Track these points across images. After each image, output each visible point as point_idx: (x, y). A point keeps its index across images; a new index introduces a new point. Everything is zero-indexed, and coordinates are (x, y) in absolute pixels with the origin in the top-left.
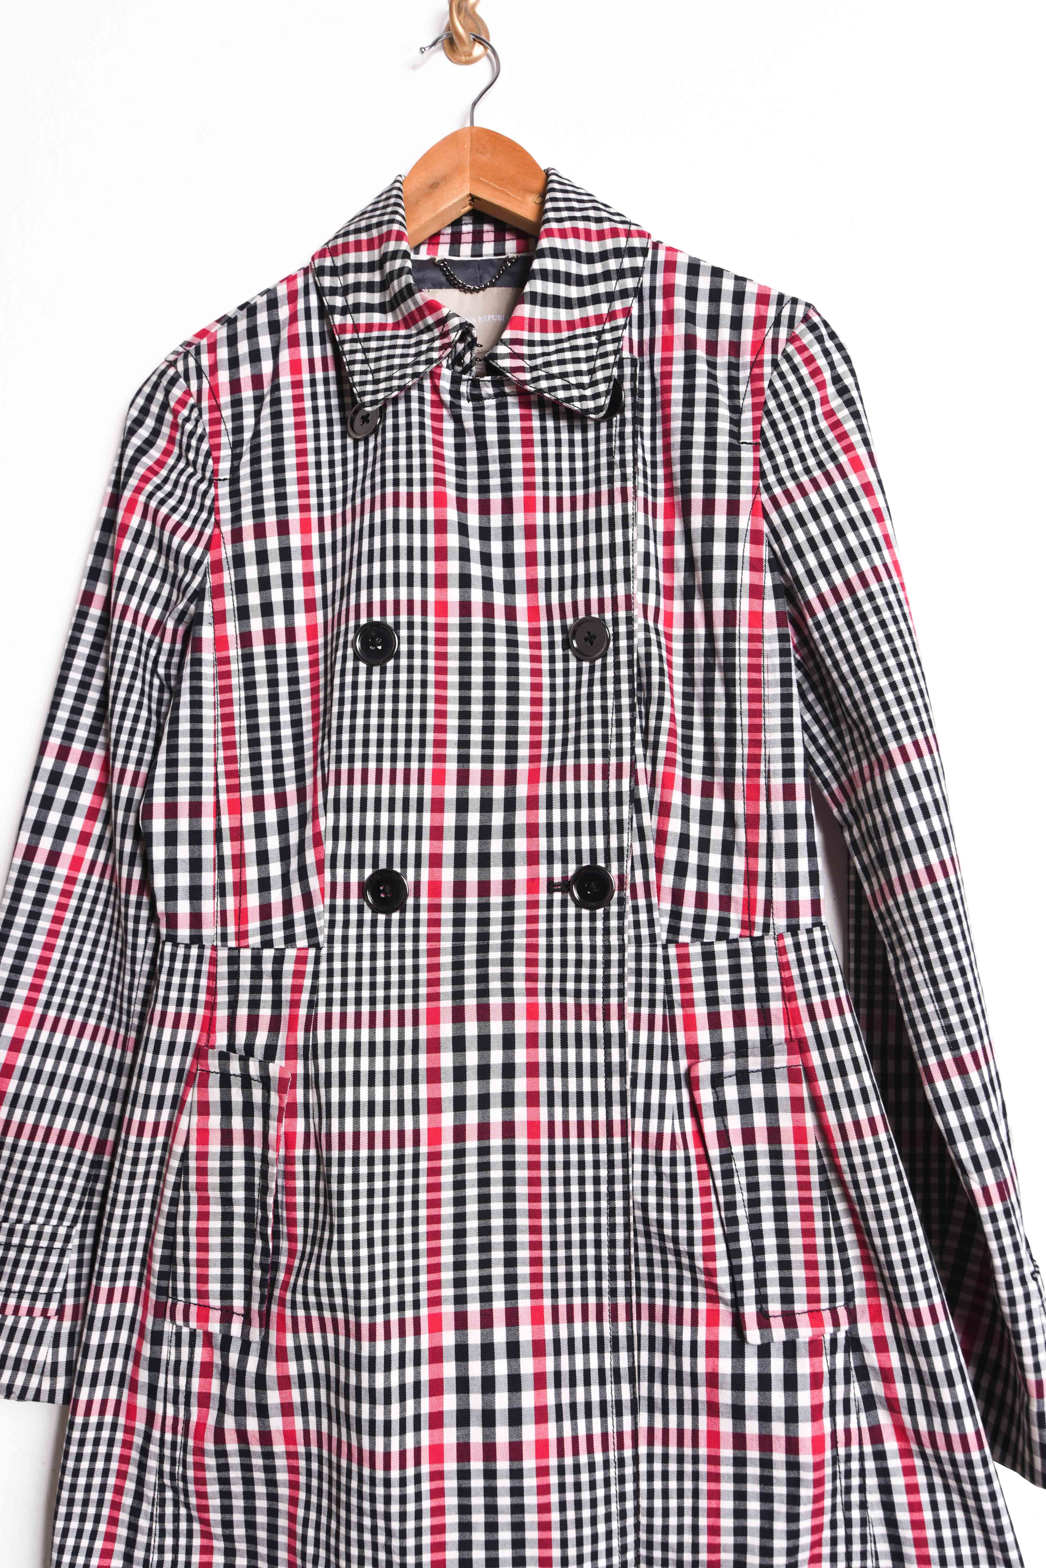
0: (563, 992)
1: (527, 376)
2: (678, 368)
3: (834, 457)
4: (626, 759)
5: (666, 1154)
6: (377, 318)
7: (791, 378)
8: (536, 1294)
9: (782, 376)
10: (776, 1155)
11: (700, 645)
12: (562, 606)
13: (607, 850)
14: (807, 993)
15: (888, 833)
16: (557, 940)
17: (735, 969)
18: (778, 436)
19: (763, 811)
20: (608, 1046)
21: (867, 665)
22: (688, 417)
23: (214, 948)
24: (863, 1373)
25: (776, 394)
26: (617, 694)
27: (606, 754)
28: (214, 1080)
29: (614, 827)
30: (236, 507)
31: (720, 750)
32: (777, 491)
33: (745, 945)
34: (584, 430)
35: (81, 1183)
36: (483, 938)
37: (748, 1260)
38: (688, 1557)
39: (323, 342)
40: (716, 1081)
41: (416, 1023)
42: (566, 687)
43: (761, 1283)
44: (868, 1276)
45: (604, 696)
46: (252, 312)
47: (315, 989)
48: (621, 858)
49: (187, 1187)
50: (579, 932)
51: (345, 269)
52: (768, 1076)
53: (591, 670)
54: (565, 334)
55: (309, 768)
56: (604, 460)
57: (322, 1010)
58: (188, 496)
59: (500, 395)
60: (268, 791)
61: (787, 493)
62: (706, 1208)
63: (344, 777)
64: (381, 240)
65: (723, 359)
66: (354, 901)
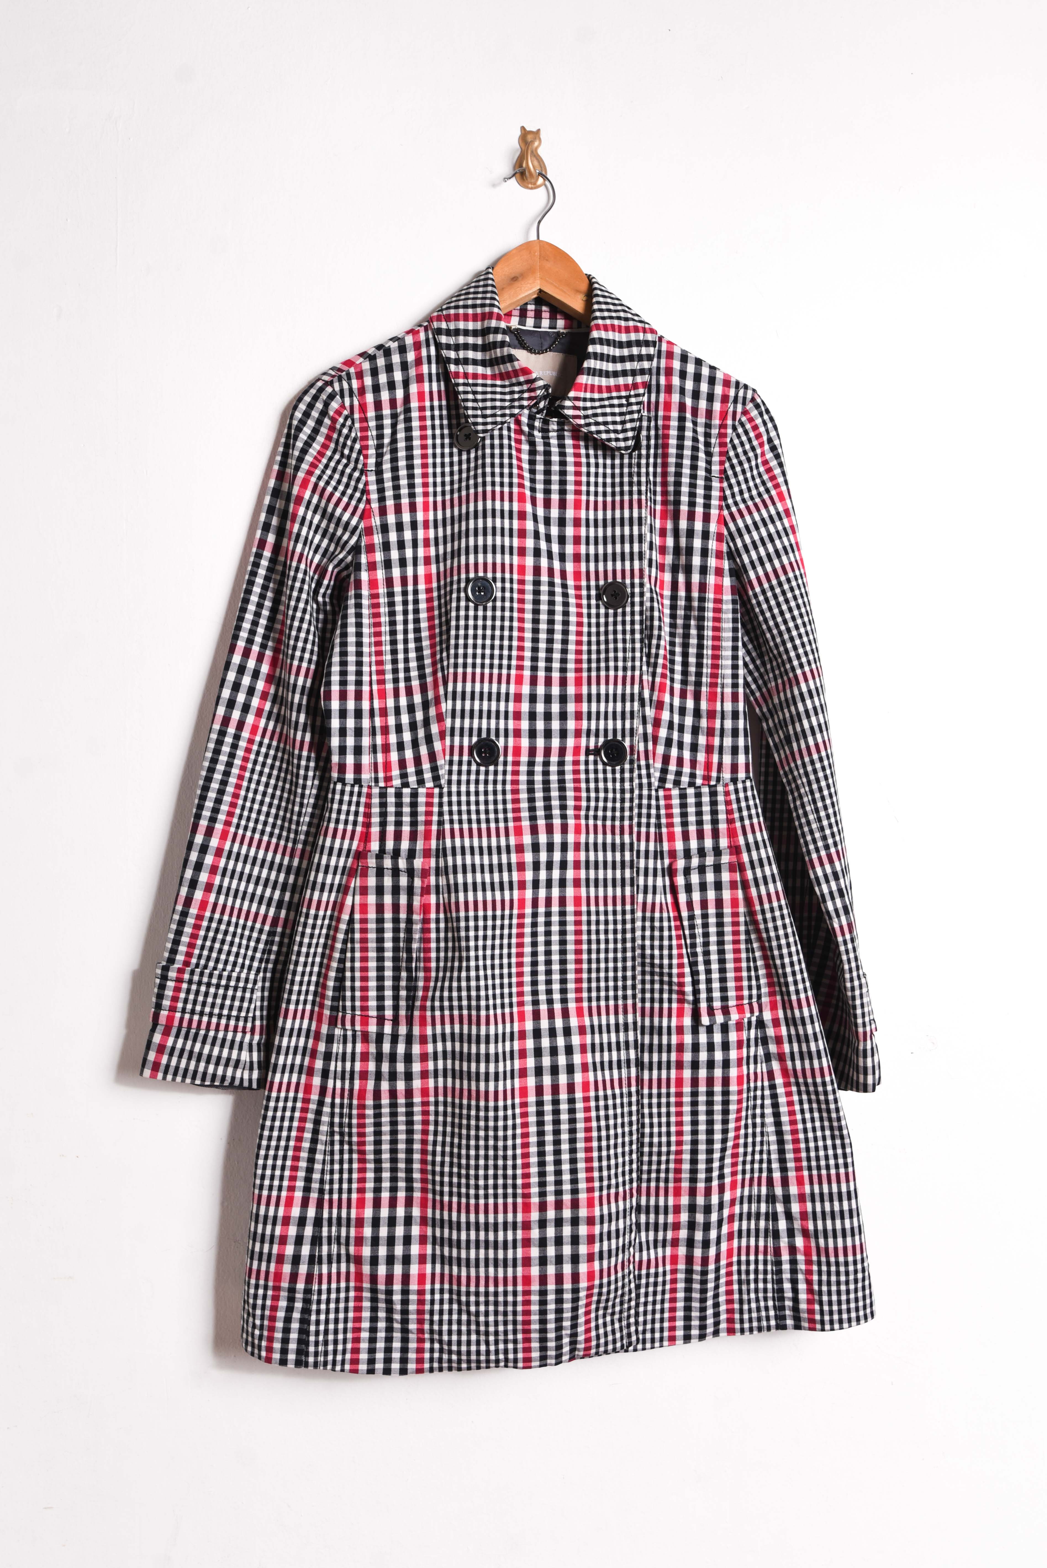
0: (595, 818)
1: (582, 422)
2: (674, 423)
3: (768, 491)
4: (637, 673)
5: (657, 915)
6: (480, 370)
7: (744, 438)
8: (579, 1000)
9: (738, 436)
10: (720, 915)
11: (681, 603)
12: (597, 572)
13: (623, 730)
14: (742, 819)
15: (793, 723)
16: (592, 785)
17: (699, 804)
19: (719, 708)
20: (622, 850)
21: (785, 622)
22: (680, 456)
23: (370, 787)
24: (765, 1041)
25: (734, 447)
26: (633, 632)
27: (625, 669)
28: (372, 873)
29: (628, 715)
30: (381, 491)
31: (692, 669)
32: (734, 509)
33: (705, 790)
34: (613, 458)
35: (261, 946)
36: (546, 783)
37: (702, 977)
38: (664, 1149)
39: (438, 380)
40: (687, 871)
41: (507, 835)
42: (598, 625)
43: (709, 990)
44: (770, 985)
45: (624, 632)
46: (387, 353)
47: (441, 814)
48: (632, 735)
49: (353, 941)
50: (605, 780)
51: (457, 332)
52: (717, 868)
53: (615, 615)
54: (605, 395)
55: (428, 670)
56: (626, 479)
57: (447, 826)
58: (345, 480)
59: (561, 430)
60: (402, 685)
61: (740, 511)
62: (679, 947)
63: (460, 678)
64: (484, 317)
65: (701, 420)
66: (465, 758)
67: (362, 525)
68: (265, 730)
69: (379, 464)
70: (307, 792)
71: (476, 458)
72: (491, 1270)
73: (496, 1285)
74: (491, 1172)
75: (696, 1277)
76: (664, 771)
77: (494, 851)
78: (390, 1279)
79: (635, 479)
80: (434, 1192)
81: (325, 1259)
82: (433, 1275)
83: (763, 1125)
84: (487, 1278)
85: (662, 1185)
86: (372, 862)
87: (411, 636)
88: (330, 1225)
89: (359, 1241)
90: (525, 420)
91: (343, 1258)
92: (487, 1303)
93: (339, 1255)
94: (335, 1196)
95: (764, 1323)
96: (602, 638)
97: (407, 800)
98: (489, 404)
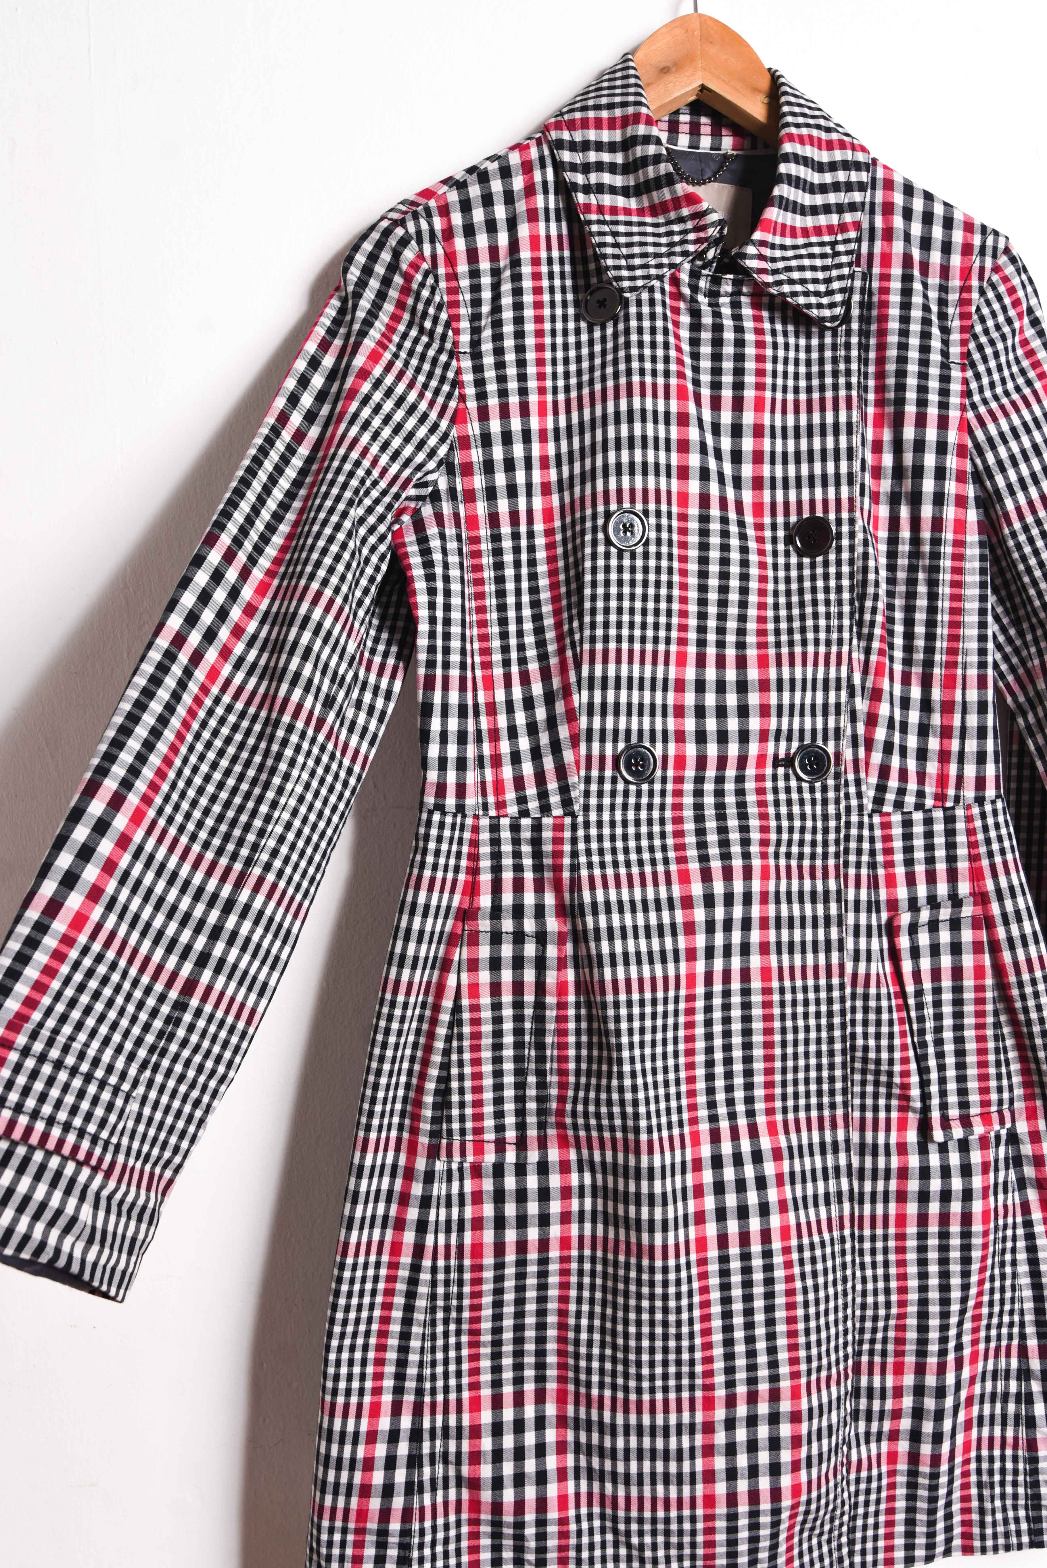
0: (788, 856)
1: (769, 279)
2: (896, 285)
3: (1029, 383)
5: (873, 991)
6: (621, 201)
7: (996, 306)
8: (770, 1112)
9: (988, 303)
10: (958, 990)
11: (904, 548)
12: (786, 504)
13: (825, 730)
14: (990, 854)
16: (784, 810)
17: (928, 833)
18: (985, 360)
19: (958, 697)
20: (826, 900)
22: (904, 333)
23: (476, 817)
24: (1018, 1162)
25: (982, 320)
26: (839, 589)
27: (828, 643)
28: (484, 939)
29: (832, 710)
30: (480, 383)
31: (920, 643)
32: (982, 410)
33: (939, 814)
34: (809, 337)
36: (720, 807)
37: (934, 1076)
38: (882, 1312)
39: (559, 218)
40: (913, 929)
41: (669, 883)
42: (788, 580)
43: (943, 1094)
44: (1026, 1085)
45: (827, 590)
46: (484, 178)
47: (574, 854)
48: (837, 738)
49: (460, 1037)
50: (802, 802)
51: (586, 146)
52: (955, 924)
53: (813, 566)
54: (800, 241)
55: (552, 648)
56: (828, 367)
57: (584, 873)
58: (426, 367)
59: (736, 293)
60: (515, 669)
61: (991, 413)
62: (903, 1034)
63: (599, 657)
64: (626, 121)
65: (934, 280)
66: (608, 773)
67: (453, 433)
69: (475, 343)
71: (615, 335)
72: (660, 1488)
73: (667, 1508)
74: (659, 1357)
75: (923, 1481)
76: (881, 788)
77: (652, 906)
78: (519, 1506)
79: (842, 366)
80: (577, 1382)
81: (427, 1485)
82: (578, 1495)
83: (1014, 1275)
84: (654, 1499)
85: (877, 1359)
86: (484, 924)
87: (526, 599)
88: (433, 1438)
89: (475, 1458)
90: (684, 277)
91: (452, 1482)
92: (654, 1533)
93: (446, 1479)
94: (440, 1398)
95: (1014, 1540)
96: (795, 599)
97: (526, 835)
98: (637, 250)
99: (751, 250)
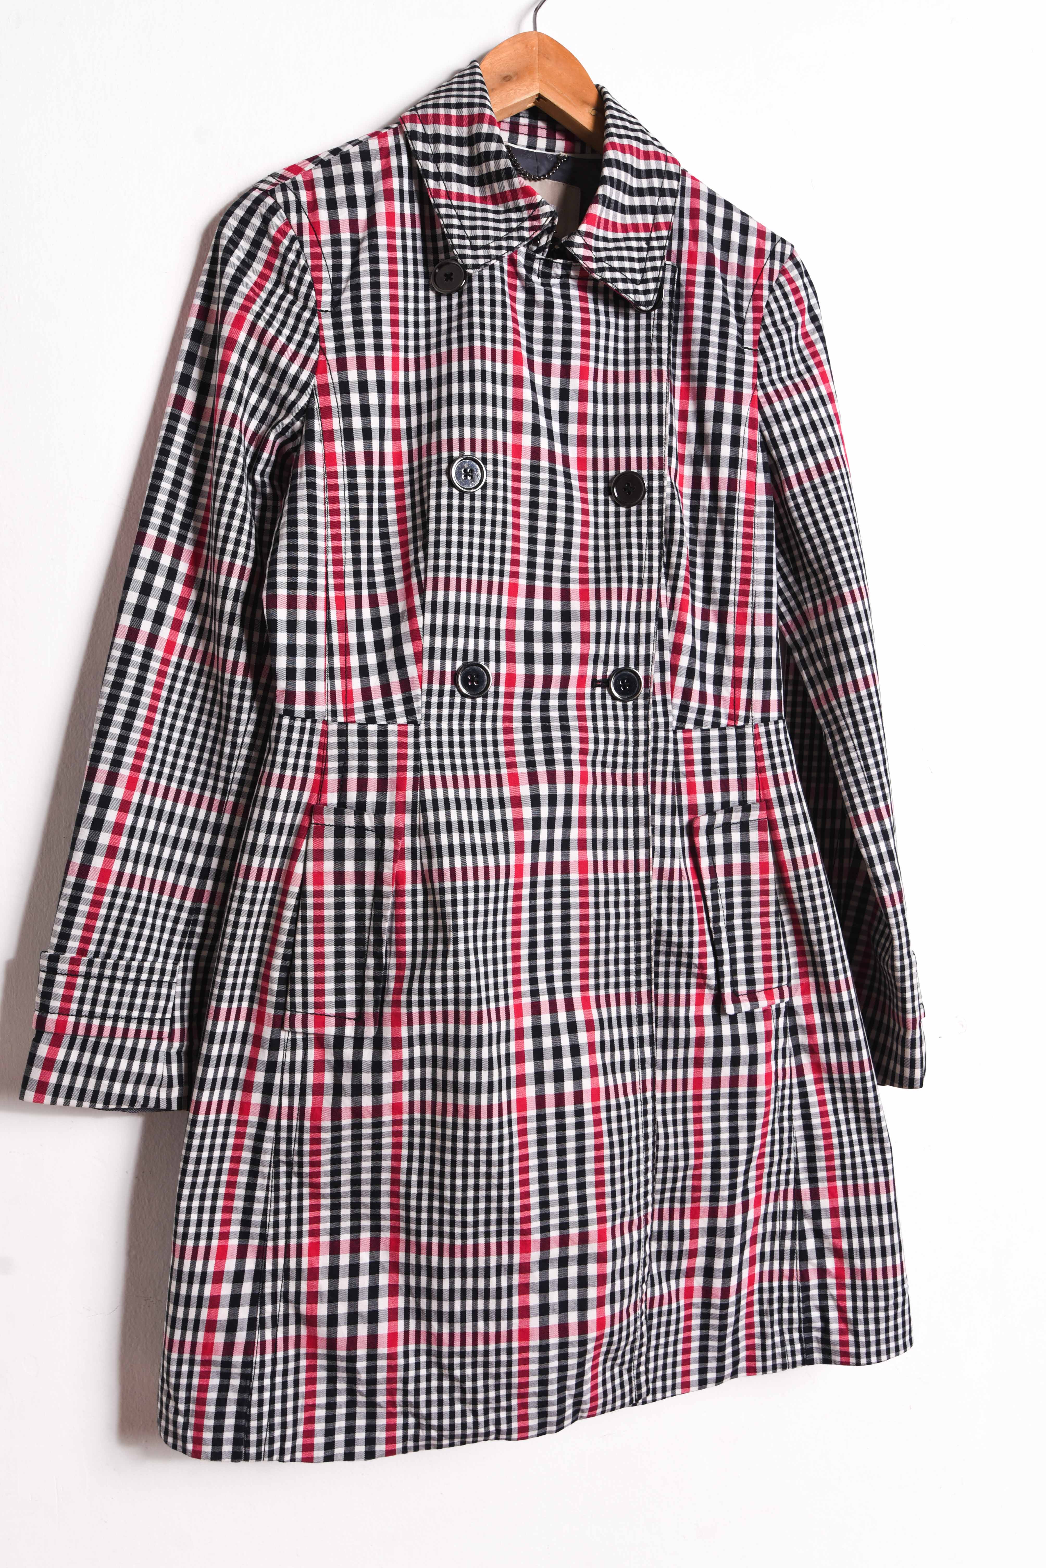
0: (604, 764)
1: (594, 266)
2: (700, 279)
3: (809, 369)
4: (655, 587)
5: (676, 883)
6: (466, 189)
7: (783, 303)
8: (584, 988)
9: (776, 300)
10: (746, 883)
11: (705, 503)
12: (606, 460)
13: (637, 656)
14: (774, 767)
15: (836, 652)
16: (600, 724)
17: (723, 749)
18: (773, 347)
19: (748, 632)
20: (636, 804)
21: (830, 529)
22: (707, 320)
23: (325, 722)
24: (795, 1030)
25: (771, 313)
26: (650, 535)
27: (640, 581)
28: (329, 832)
29: (643, 639)
30: (339, 338)
31: (717, 585)
32: (770, 389)
33: (731, 732)
34: (627, 318)
35: (181, 927)
36: (545, 720)
37: (726, 957)
38: (681, 1164)
39: (412, 201)
40: (710, 830)
41: (500, 785)
42: (607, 526)
43: (734, 972)
44: (801, 964)
45: (639, 535)
46: (346, 159)
47: (417, 757)
48: (647, 663)
49: (304, 920)
50: (616, 718)
51: (436, 139)
52: (744, 827)
53: (628, 514)
54: (621, 235)
55: (398, 575)
56: (643, 345)
57: (426, 773)
58: (291, 321)
59: (565, 276)
60: (365, 592)
61: (777, 392)
62: (701, 921)
63: (441, 584)
64: (472, 120)
65: (732, 277)
66: (448, 687)
67: (314, 382)
68: (184, 648)
69: (336, 304)
70: (242, 728)
71: (460, 305)
72: (481, 1324)
73: (486, 1342)
74: (482, 1205)
75: (715, 1311)
76: (684, 708)
77: (485, 804)
78: (352, 1342)
79: (654, 345)
80: (408, 1231)
81: (268, 1322)
82: (407, 1333)
83: (791, 1129)
84: (475, 1334)
85: (677, 1205)
86: (329, 819)
87: (376, 530)
88: (274, 1279)
89: (313, 1297)
90: (521, 259)
91: (292, 1319)
92: (474, 1365)
93: (286, 1316)
94: (282, 1242)
95: (789, 1359)
96: (612, 542)
97: (373, 739)
98: (479, 233)
99: (578, 239)
